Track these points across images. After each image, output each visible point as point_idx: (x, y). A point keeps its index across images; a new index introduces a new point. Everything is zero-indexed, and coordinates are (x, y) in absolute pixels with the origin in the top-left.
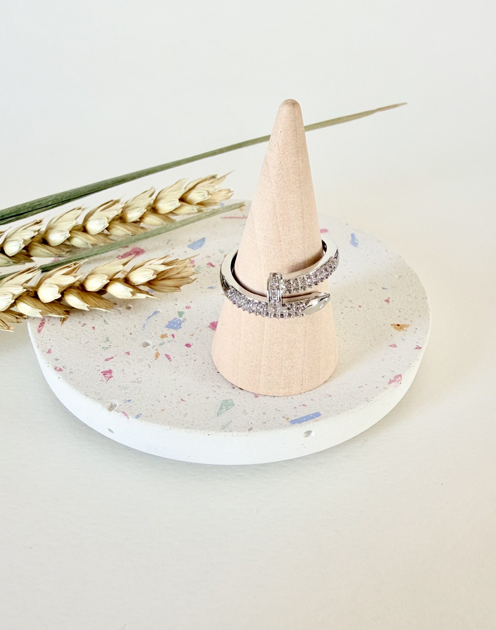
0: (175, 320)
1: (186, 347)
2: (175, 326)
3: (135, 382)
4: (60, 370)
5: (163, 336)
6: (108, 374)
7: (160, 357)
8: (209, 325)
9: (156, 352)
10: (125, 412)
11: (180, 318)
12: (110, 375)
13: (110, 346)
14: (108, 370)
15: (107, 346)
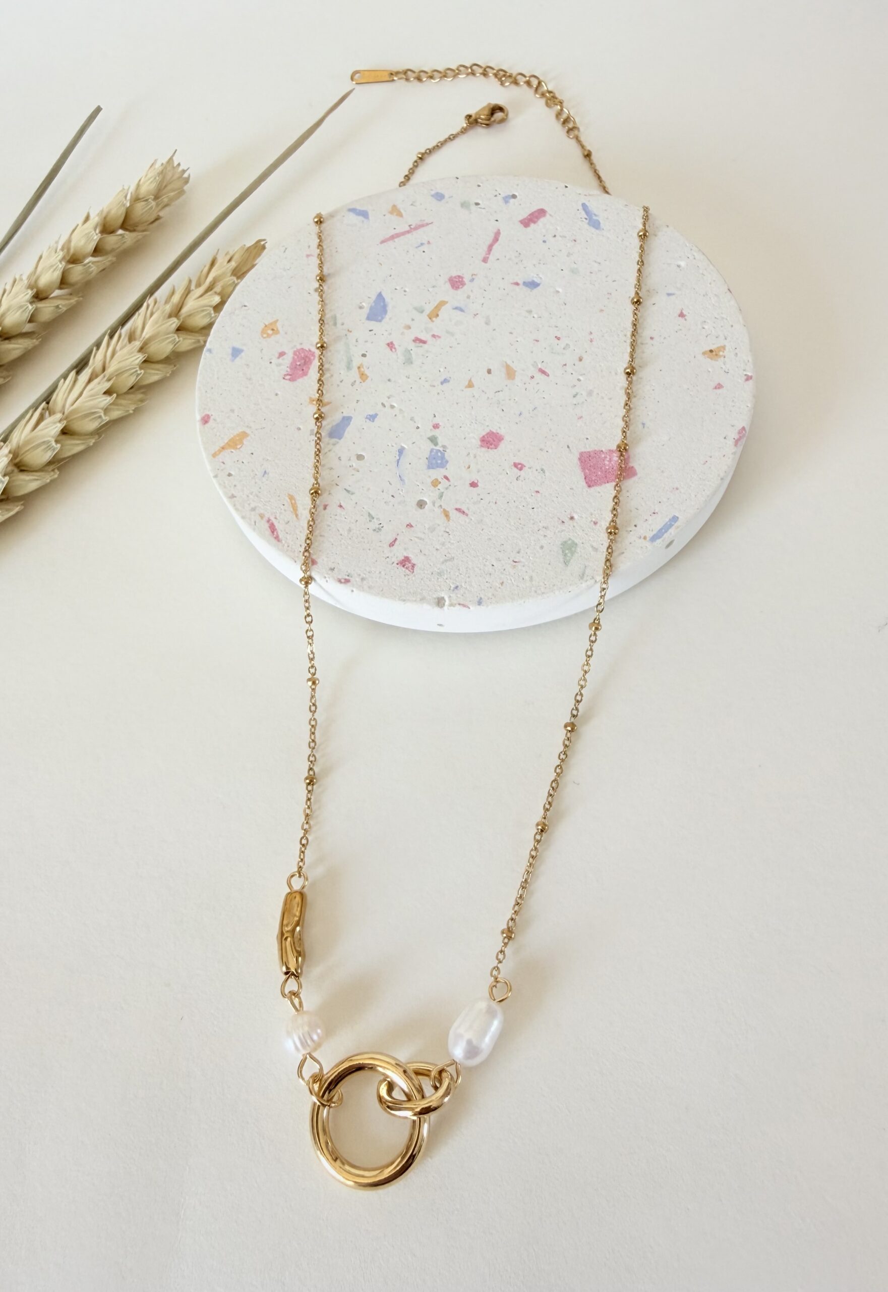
0: (433, 453)
1: (472, 488)
2: (439, 462)
3: (446, 561)
4: (347, 581)
5: (435, 483)
6: (407, 563)
7: (451, 515)
8: (479, 443)
9: (442, 510)
10: (462, 603)
11: (437, 448)
12: (410, 563)
13: (380, 524)
14: (403, 558)
15: (378, 526)
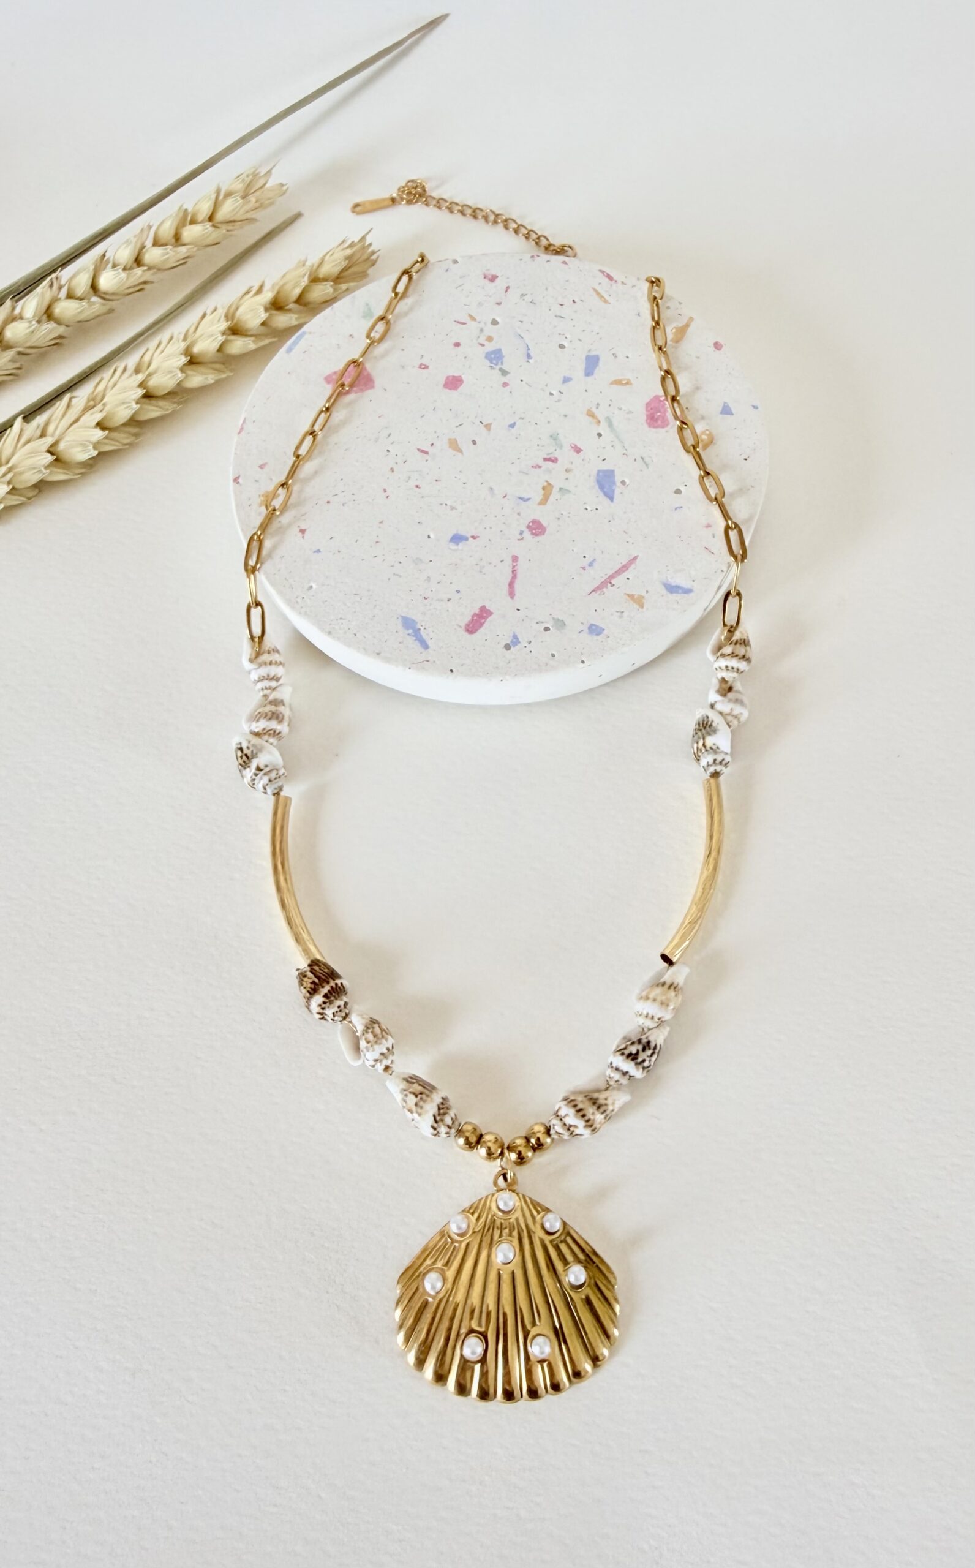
1: (458, 342)
2: (493, 356)
9: (478, 320)
11: (498, 367)
